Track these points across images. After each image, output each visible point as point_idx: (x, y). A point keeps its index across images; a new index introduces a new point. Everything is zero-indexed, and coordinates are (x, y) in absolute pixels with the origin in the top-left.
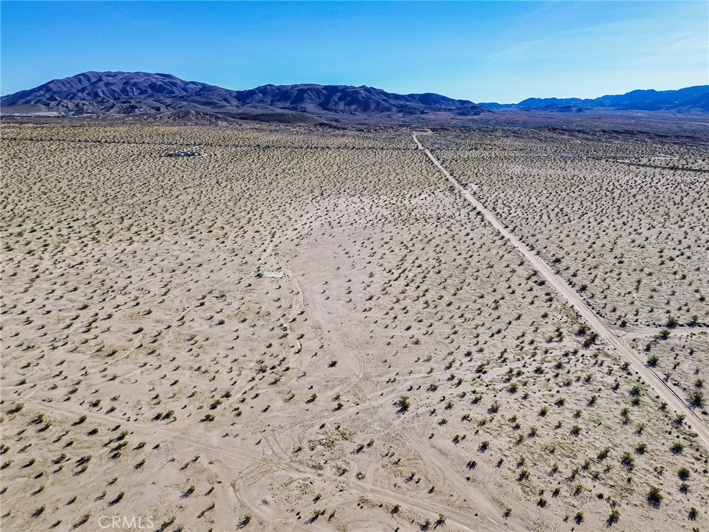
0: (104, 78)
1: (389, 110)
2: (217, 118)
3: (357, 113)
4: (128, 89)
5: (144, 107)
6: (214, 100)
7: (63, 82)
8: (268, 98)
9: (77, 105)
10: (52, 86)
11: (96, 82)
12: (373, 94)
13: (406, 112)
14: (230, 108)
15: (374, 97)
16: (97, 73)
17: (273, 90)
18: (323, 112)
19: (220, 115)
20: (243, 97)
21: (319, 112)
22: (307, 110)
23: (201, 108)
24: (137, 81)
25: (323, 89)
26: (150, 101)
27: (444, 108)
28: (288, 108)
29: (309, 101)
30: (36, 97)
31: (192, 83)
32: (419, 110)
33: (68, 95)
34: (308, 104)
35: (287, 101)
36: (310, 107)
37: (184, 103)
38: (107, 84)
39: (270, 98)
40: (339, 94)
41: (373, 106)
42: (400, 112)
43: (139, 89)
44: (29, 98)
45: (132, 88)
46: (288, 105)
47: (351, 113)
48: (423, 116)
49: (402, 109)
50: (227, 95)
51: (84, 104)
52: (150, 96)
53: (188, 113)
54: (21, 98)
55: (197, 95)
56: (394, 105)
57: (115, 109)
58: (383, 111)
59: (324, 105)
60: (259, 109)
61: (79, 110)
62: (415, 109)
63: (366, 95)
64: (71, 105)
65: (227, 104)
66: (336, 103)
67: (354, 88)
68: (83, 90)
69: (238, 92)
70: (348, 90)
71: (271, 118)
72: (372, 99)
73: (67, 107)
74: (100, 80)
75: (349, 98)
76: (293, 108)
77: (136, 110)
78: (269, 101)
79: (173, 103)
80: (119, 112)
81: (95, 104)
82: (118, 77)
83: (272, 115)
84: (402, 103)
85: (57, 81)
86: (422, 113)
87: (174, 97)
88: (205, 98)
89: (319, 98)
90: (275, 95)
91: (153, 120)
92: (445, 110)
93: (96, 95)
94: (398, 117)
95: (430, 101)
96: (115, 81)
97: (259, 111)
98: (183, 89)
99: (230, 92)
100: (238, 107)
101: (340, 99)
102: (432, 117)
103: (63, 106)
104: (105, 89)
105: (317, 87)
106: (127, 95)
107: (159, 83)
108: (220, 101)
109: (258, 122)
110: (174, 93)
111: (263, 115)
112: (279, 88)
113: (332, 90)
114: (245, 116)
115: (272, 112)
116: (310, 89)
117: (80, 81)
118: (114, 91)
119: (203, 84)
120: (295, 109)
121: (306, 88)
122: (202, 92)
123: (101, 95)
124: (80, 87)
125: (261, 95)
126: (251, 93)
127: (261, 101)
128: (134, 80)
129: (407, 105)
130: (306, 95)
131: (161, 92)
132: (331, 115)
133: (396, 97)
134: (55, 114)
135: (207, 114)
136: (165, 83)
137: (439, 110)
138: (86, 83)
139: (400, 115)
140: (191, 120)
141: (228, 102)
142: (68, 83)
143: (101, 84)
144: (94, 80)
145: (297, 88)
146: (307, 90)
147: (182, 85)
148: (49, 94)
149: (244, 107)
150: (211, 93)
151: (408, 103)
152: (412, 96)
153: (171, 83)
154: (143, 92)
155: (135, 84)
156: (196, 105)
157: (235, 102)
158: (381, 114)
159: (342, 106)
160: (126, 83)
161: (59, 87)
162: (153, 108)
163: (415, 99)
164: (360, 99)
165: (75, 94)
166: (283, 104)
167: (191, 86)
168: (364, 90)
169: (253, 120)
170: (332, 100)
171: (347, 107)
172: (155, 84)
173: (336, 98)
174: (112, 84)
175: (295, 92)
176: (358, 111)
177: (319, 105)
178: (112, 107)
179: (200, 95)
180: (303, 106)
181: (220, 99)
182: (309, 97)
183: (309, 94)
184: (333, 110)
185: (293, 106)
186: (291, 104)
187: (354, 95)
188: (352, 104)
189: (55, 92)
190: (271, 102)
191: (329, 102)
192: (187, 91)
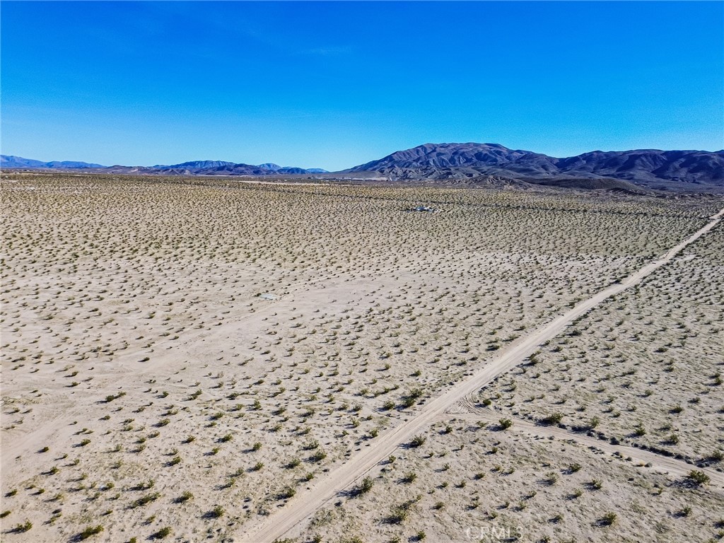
0: (438, 150)
2: (512, 183)
3: (702, 182)
4: (456, 158)
6: (532, 168)
7: (404, 153)
8: (591, 165)
10: (395, 157)
11: (429, 153)
14: (546, 175)
16: (433, 145)
17: (599, 157)
18: (655, 179)
19: (517, 181)
20: (564, 164)
21: (649, 180)
22: (635, 178)
24: (465, 150)
25: (661, 155)
26: (470, 169)
28: (613, 175)
29: (641, 168)
30: (381, 165)
31: (518, 151)
33: (405, 164)
34: (639, 171)
35: (613, 168)
36: (640, 173)
38: (439, 154)
39: (594, 165)
40: (683, 160)
43: (467, 158)
44: (376, 167)
45: (459, 158)
46: (613, 172)
47: (694, 182)
50: (545, 162)
51: (410, 171)
52: (473, 165)
53: (485, 178)
54: (371, 167)
55: (516, 163)
57: (434, 175)
59: (659, 173)
60: (576, 176)
61: (405, 176)
64: (400, 172)
65: (543, 171)
66: (676, 170)
67: (703, 152)
68: (419, 159)
69: (561, 160)
70: (695, 155)
71: (573, 184)
73: (396, 174)
74: (434, 151)
75: (695, 165)
76: (618, 175)
78: (592, 168)
79: (489, 170)
81: (420, 171)
82: (450, 148)
83: (575, 181)
85: (400, 152)
87: (494, 165)
88: (523, 165)
89: (655, 164)
90: (600, 162)
93: (428, 163)
96: (446, 151)
98: (506, 158)
99: (551, 159)
100: (554, 173)
101: (682, 166)
103: (393, 173)
104: (435, 158)
105: (656, 152)
106: (454, 163)
107: (485, 152)
108: (538, 168)
109: (557, 187)
110: (496, 160)
112: (607, 154)
113: (675, 155)
114: (545, 181)
116: (645, 155)
117: (418, 152)
118: (443, 160)
119: (529, 152)
120: (621, 176)
121: (641, 153)
122: (522, 160)
123: (432, 163)
124: (416, 157)
125: (585, 162)
126: (575, 159)
127: (582, 168)
128: (462, 151)
130: (638, 162)
131: (485, 160)
132: (663, 182)
134: (385, 179)
136: (491, 152)
138: (422, 153)
141: (546, 170)
142: (408, 154)
143: (435, 153)
144: (429, 151)
145: (630, 154)
146: (641, 155)
147: (507, 153)
148: (391, 161)
149: (562, 174)
150: (531, 160)
153: (497, 152)
154: (468, 160)
155: (462, 154)
156: (510, 171)
157: (553, 169)
159: (683, 173)
160: (455, 153)
161: (400, 157)
162: (467, 174)
164: (711, 165)
165: (410, 164)
166: (608, 171)
167: (515, 154)
168: (720, 155)
169: (553, 185)
170: (671, 166)
171: (690, 175)
172: (481, 153)
173: (677, 165)
174: (443, 154)
175: (626, 158)
176: (704, 180)
177: (653, 172)
178: (431, 174)
179: (519, 163)
180: (631, 173)
181: (538, 166)
182: (641, 164)
183: (642, 161)
184: (670, 178)
185: (618, 173)
186: (617, 171)
187: (703, 161)
188: (698, 172)
189: (396, 162)
190: (594, 169)
191: (668, 169)
192: (509, 159)
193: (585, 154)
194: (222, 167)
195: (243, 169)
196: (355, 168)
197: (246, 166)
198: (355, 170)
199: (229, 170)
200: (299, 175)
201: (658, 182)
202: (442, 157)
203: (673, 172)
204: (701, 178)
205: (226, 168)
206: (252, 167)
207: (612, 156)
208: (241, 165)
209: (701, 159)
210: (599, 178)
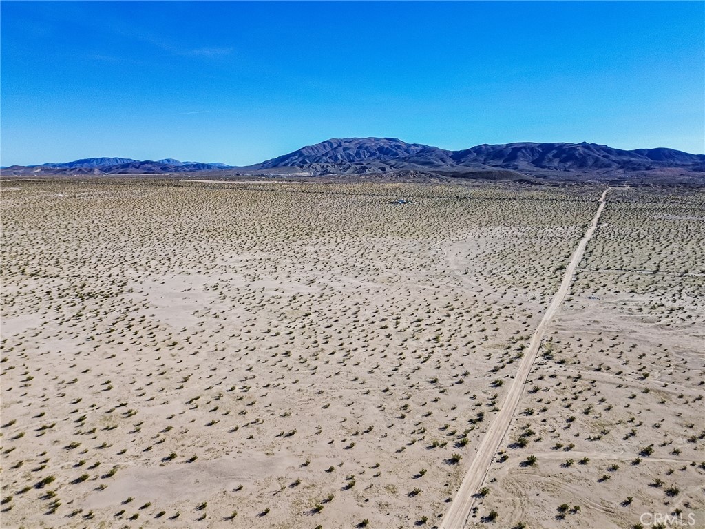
0: (343, 144)
1: (608, 166)
2: (431, 176)
3: (572, 170)
4: (361, 152)
5: (373, 168)
6: (432, 160)
7: (312, 148)
8: (482, 157)
9: (323, 167)
10: (304, 151)
11: (336, 148)
12: (593, 151)
13: (629, 168)
14: (445, 167)
15: (592, 154)
16: (338, 140)
17: (487, 150)
18: (535, 169)
19: (433, 174)
20: (458, 156)
21: (530, 169)
22: (519, 167)
23: (420, 168)
24: (368, 145)
25: (537, 147)
26: (378, 162)
27: (676, 164)
28: (500, 166)
29: (522, 159)
31: (415, 145)
32: (644, 166)
33: (315, 158)
34: (521, 162)
35: (500, 160)
36: (523, 164)
37: (406, 163)
38: (345, 149)
39: (484, 157)
40: (555, 151)
41: (590, 162)
42: (621, 168)
43: (370, 152)
44: (286, 161)
45: (364, 152)
46: (500, 163)
47: (565, 170)
48: (647, 172)
49: (625, 165)
50: (443, 156)
51: (327, 166)
52: (377, 158)
53: (407, 172)
55: (417, 156)
56: (615, 161)
57: (351, 169)
58: (601, 167)
59: (537, 163)
62: (639, 165)
63: (585, 153)
64: (318, 167)
65: (443, 164)
66: (550, 160)
67: (570, 144)
68: (326, 155)
69: (455, 153)
70: (564, 147)
71: (478, 175)
72: (589, 155)
73: (315, 169)
74: (340, 145)
75: (565, 155)
76: (505, 165)
77: (367, 170)
78: (483, 160)
79: (396, 163)
80: (353, 172)
81: (336, 166)
82: (354, 143)
83: (480, 173)
84: (625, 158)
85: (308, 147)
86: (648, 169)
87: (398, 158)
88: (424, 158)
89: (533, 156)
90: (488, 154)
91: (379, 178)
92: (677, 165)
93: (336, 157)
94: (617, 173)
95: (660, 156)
96: (351, 146)
97: (471, 169)
99: (447, 152)
100: (452, 166)
101: (555, 156)
102: (659, 173)
104: (343, 153)
105: (533, 145)
106: (360, 158)
107: (386, 147)
108: (437, 161)
110: (397, 154)
111: (472, 173)
112: (493, 147)
113: (548, 148)
115: (483, 170)
116: (525, 148)
117: (324, 147)
118: (350, 154)
119: (424, 146)
120: (507, 166)
121: (520, 146)
122: (421, 154)
123: (340, 158)
124: (324, 152)
125: (475, 154)
126: (467, 152)
127: (475, 160)
128: (366, 145)
129: (630, 161)
130: (519, 153)
131: (387, 154)
132: (542, 171)
133: (620, 152)
134: (307, 174)
135: (423, 173)
136: (391, 146)
137: (670, 165)
138: (329, 148)
139: (621, 171)
140: (409, 178)
141: (444, 162)
142: (316, 149)
143: (341, 149)
144: (335, 146)
145: (512, 147)
146: (521, 148)
147: (405, 147)
148: (300, 158)
149: (458, 166)
150: (429, 154)
151: (632, 159)
152: (639, 152)
153: (396, 146)
154: (372, 154)
155: (367, 148)
156: (415, 165)
157: (450, 162)
158: (597, 171)
159: (556, 163)
160: (360, 148)
161: (309, 152)
162: (379, 168)
163: (642, 154)
164: (577, 155)
165: (320, 158)
166: (496, 162)
167: (413, 148)
168: (583, 147)
170: (546, 157)
171: (561, 164)
172: (382, 147)
173: (550, 156)
174: (349, 149)
175: (509, 150)
177: (532, 162)
178: (348, 168)
179: (420, 156)
180: (515, 163)
181: (437, 159)
182: (522, 155)
183: (523, 153)
184: (546, 167)
186: (504, 162)
187: (571, 152)
188: (567, 161)
189: (306, 156)
191: (543, 159)
192: (409, 153)
193: (475, 147)
194: (127, 166)
195: (150, 166)
196: (265, 162)
197: (152, 163)
198: (265, 165)
200: (205, 171)
201: (538, 171)
202: (348, 151)
203: (548, 162)
204: (570, 167)
205: (131, 166)
206: (158, 164)
207: (498, 149)
208: (147, 162)
209: (569, 151)
210: (490, 169)
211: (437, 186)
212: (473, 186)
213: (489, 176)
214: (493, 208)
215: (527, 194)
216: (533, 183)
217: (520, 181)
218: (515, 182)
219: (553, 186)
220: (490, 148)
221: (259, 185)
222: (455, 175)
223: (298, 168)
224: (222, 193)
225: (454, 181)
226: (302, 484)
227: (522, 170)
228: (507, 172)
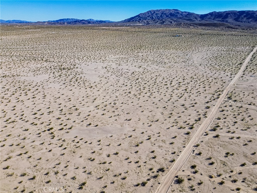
0: (156, 12)
2: (191, 25)
3: (251, 22)
4: (163, 15)
5: (167, 22)
6: (192, 19)
7: (144, 14)
8: (213, 17)
9: (147, 22)
10: (140, 15)
14: (197, 21)
16: (154, 10)
17: (215, 14)
18: (235, 22)
19: (192, 24)
20: (203, 17)
21: (233, 22)
22: (228, 21)
23: (186, 22)
25: (237, 13)
26: (169, 19)
28: (220, 21)
29: (230, 18)
30: (136, 19)
31: (185, 12)
33: (145, 18)
34: (229, 19)
35: (220, 18)
37: (181, 20)
38: (156, 14)
39: (214, 17)
40: (245, 14)
43: (167, 15)
44: (134, 19)
45: (164, 15)
46: (220, 19)
47: (249, 22)
50: (196, 16)
51: (149, 21)
52: (169, 18)
53: (181, 24)
54: (132, 20)
55: (185, 17)
57: (158, 23)
59: (236, 20)
60: (208, 22)
64: (146, 22)
66: (242, 18)
67: (252, 11)
68: (149, 16)
69: (201, 15)
70: (249, 13)
71: (210, 25)
73: (144, 22)
74: (154, 13)
75: (249, 16)
76: (222, 21)
77: (165, 23)
78: (213, 18)
79: (176, 20)
80: (159, 24)
81: (152, 21)
82: (160, 11)
83: (211, 24)
85: (142, 13)
87: (177, 18)
88: (188, 18)
89: (235, 16)
90: (216, 16)
91: (169, 26)
93: (153, 17)
98: (181, 15)
99: (198, 15)
100: (200, 21)
101: (245, 17)
103: (143, 22)
104: (155, 16)
105: (235, 12)
106: (162, 18)
107: (173, 13)
108: (194, 19)
110: (177, 16)
111: (208, 24)
112: (218, 13)
113: (242, 13)
114: (201, 24)
115: (213, 23)
116: (232, 13)
117: (148, 13)
118: (158, 16)
119: (189, 13)
120: (223, 21)
121: (230, 12)
122: (187, 16)
124: (148, 15)
125: (210, 16)
126: (207, 15)
127: (209, 18)
128: (165, 12)
131: (173, 16)
132: (238, 23)
134: (141, 24)
135: (187, 24)
136: (175, 13)
138: (150, 14)
140: (182, 26)
141: (197, 19)
142: (145, 14)
143: (155, 14)
144: (152, 13)
145: (226, 13)
146: (230, 13)
147: (181, 13)
149: (202, 21)
150: (191, 16)
153: (177, 12)
154: (167, 16)
155: (165, 14)
156: (184, 20)
157: (199, 19)
159: (245, 19)
160: (162, 13)
162: (170, 22)
164: (255, 16)
165: (146, 18)
166: (218, 19)
167: (184, 13)
169: (204, 25)
170: (241, 17)
171: (247, 20)
172: (172, 13)
173: (243, 16)
174: (158, 14)
175: (225, 14)
176: (252, 22)
177: (234, 19)
178: (157, 22)
179: (186, 17)
180: (227, 20)
182: (230, 16)
183: (231, 15)
184: (240, 21)
185: (222, 20)
186: (222, 19)
187: (252, 15)
188: (250, 19)
189: (141, 17)
190: (214, 18)
191: (239, 18)
192: (182, 15)
193: (210, 13)
195: (84, 21)
196: (125, 20)
197: (84, 20)
198: (125, 21)
199: (78, 22)
200: (104, 23)
201: (236, 23)
202: (158, 15)
204: (251, 21)
205: (77, 22)
206: (86, 21)
207: (220, 13)
208: (83, 20)
210: (216, 22)
211: (193, 29)
212: (208, 29)
213: (215, 25)
214: (214, 39)
215: (230, 33)
216: (233, 28)
217: (228, 27)
218: (226, 28)
219: (242, 29)
220: (216, 13)
221: (123, 29)
222: (201, 25)
223: (138, 22)
224: (109, 32)
225: (200, 28)
226: (133, 137)
227: (229, 23)
228: (223, 23)
